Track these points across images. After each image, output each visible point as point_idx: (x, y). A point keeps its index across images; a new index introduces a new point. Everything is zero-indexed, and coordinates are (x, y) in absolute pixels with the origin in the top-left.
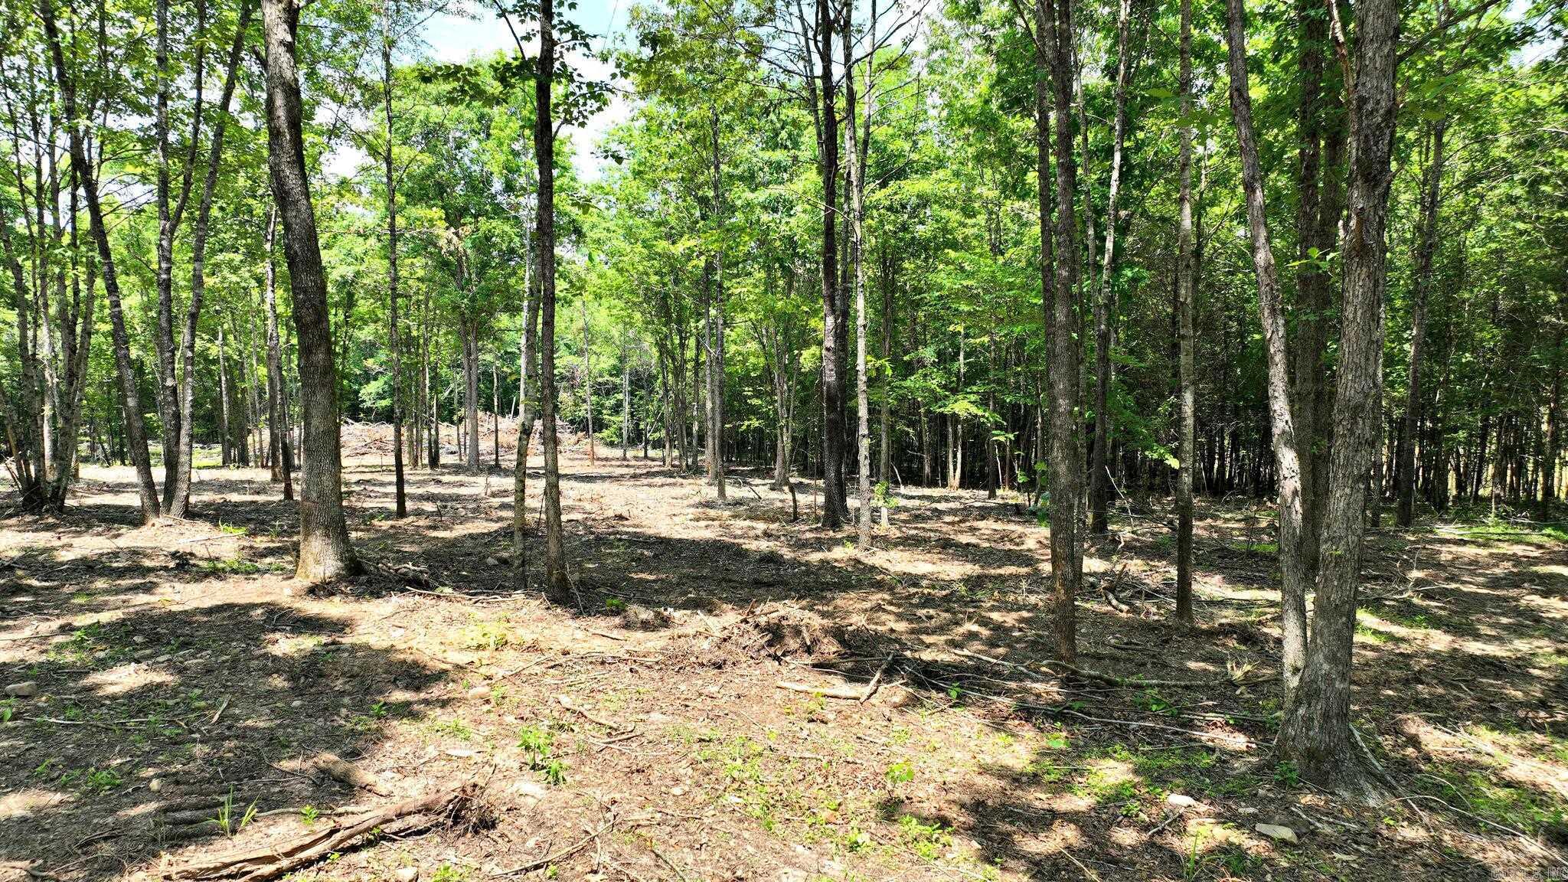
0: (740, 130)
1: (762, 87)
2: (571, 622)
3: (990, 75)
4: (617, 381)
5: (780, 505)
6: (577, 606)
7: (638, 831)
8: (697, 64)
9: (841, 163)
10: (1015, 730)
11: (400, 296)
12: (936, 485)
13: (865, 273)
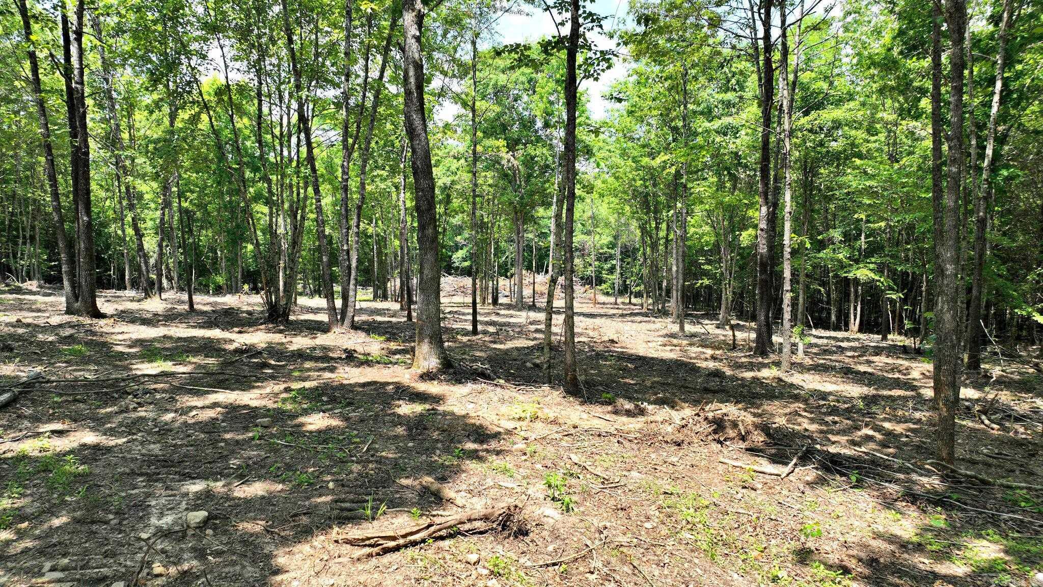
0: (702, 80)
1: (719, 48)
2: (579, 407)
3: (893, 29)
4: (613, 252)
5: (723, 338)
6: (583, 396)
7: (621, 549)
8: (674, 36)
9: (775, 99)
10: (903, 510)
11: (478, 196)
12: (840, 329)
13: (791, 176)
